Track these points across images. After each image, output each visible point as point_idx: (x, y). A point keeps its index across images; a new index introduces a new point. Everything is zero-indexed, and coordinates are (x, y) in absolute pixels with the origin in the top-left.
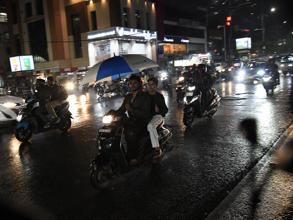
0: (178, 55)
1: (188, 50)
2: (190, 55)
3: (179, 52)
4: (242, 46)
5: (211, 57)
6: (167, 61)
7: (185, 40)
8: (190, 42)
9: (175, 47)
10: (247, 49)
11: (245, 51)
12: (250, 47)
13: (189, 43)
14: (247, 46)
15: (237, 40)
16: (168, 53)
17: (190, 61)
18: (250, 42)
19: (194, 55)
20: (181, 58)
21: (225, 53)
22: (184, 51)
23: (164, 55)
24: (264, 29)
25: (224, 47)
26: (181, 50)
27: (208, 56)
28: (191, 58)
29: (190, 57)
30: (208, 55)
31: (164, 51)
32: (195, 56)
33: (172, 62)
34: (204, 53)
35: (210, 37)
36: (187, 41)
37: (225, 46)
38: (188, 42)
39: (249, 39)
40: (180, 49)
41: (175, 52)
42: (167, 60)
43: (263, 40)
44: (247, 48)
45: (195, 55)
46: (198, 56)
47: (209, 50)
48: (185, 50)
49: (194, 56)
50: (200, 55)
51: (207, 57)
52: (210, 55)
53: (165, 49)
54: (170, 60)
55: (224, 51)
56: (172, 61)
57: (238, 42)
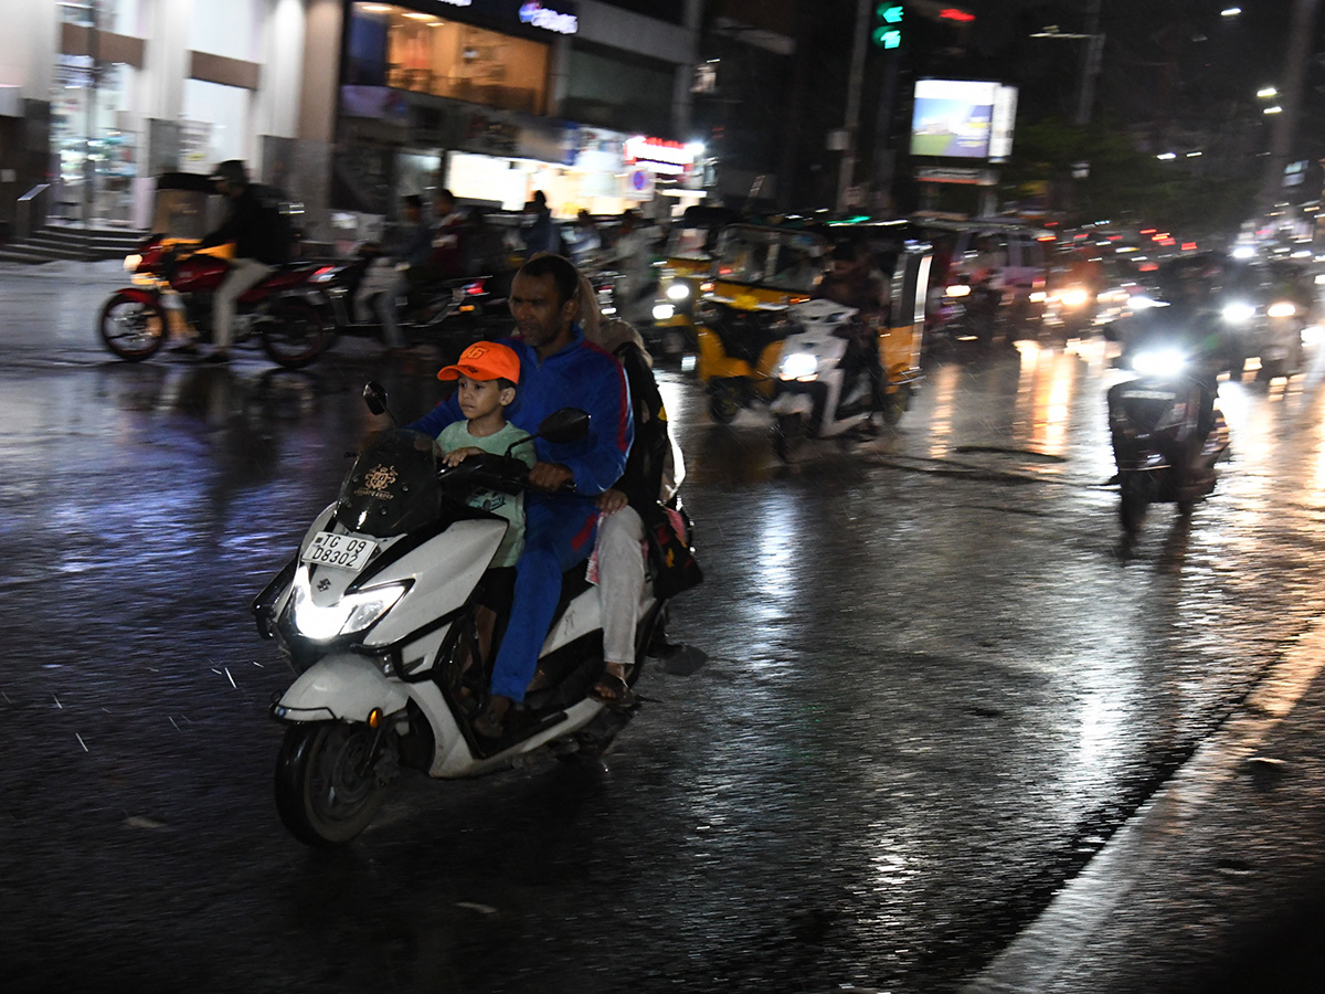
0: (486, 112)
1: (559, 93)
2: (570, 133)
3: (497, 96)
4: (946, 138)
5: (712, 172)
6: (399, 144)
7: (554, 13)
8: (581, 35)
9: (469, 49)
10: (980, 163)
11: (963, 177)
12: (1000, 149)
13: (576, 42)
14: (983, 144)
15: (926, 89)
16: (416, 88)
17: (562, 173)
18: (1004, 121)
19: (592, 136)
20: (501, 145)
21: (848, 164)
22: (531, 94)
23: (392, 95)
24: (1097, 41)
25: (839, 124)
26: (510, 82)
27: (689, 160)
28: (571, 157)
29: (567, 146)
30: (693, 152)
31: (391, 66)
32: (602, 146)
33: (430, 161)
34: (665, 132)
35: (725, 22)
36: (564, 24)
37: (852, 119)
38: (573, 30)
39: (1001, 98)
40: (500, 73)
41: (464, 85)
42: (403, 138)
43: (1082, 118)
44: (981, 155)
45: (604, 134)
46: (620, 150)
47: (703, 116)
48: (538, 86)
49: (593, 144)
50: (637, 145)
51: (685, 166)
52: (708, 156)
53: (401, 54)
54: (424, 144)
55: (839, 154)
56: (436, 151)
57: (931, 102)
